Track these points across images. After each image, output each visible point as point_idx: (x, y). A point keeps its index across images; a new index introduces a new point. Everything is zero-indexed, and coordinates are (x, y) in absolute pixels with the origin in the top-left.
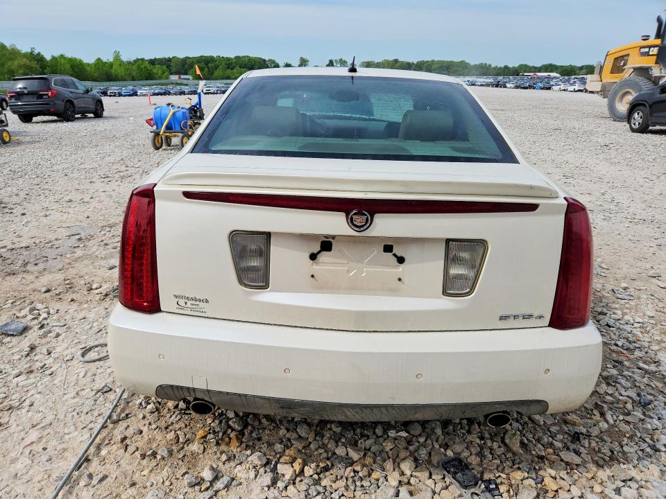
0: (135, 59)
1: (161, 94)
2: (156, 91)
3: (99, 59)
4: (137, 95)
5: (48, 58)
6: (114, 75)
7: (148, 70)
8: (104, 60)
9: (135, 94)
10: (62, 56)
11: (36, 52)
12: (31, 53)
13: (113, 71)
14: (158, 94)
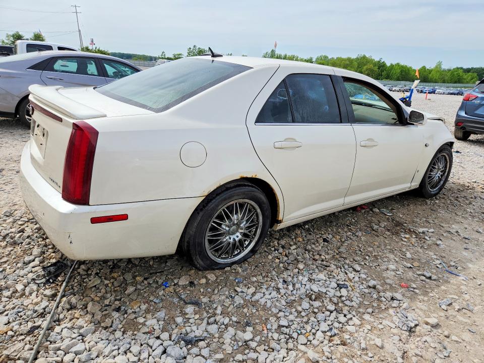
0: (455, 67)
1: (454, 94)
2: (451, 92)
3: (424, 67)
4: (434, 93)
5: (388, 64)
6: (430, 78)
7: (459, 76)
8: (428, 67)
9: (433, 92)
10: (398, 64)
11: (382, 61)
12: (379, 62)
13: (430, 75)
14: (452, 94)
